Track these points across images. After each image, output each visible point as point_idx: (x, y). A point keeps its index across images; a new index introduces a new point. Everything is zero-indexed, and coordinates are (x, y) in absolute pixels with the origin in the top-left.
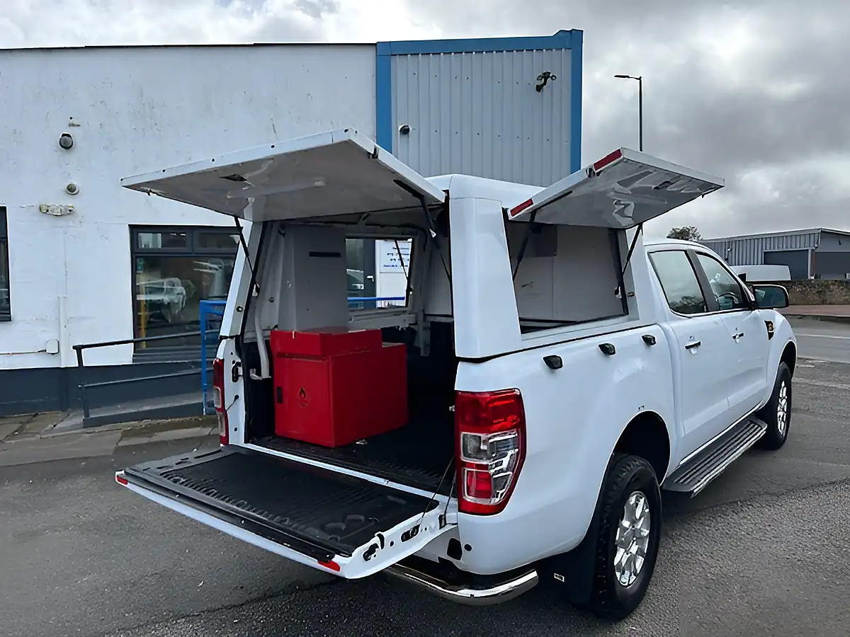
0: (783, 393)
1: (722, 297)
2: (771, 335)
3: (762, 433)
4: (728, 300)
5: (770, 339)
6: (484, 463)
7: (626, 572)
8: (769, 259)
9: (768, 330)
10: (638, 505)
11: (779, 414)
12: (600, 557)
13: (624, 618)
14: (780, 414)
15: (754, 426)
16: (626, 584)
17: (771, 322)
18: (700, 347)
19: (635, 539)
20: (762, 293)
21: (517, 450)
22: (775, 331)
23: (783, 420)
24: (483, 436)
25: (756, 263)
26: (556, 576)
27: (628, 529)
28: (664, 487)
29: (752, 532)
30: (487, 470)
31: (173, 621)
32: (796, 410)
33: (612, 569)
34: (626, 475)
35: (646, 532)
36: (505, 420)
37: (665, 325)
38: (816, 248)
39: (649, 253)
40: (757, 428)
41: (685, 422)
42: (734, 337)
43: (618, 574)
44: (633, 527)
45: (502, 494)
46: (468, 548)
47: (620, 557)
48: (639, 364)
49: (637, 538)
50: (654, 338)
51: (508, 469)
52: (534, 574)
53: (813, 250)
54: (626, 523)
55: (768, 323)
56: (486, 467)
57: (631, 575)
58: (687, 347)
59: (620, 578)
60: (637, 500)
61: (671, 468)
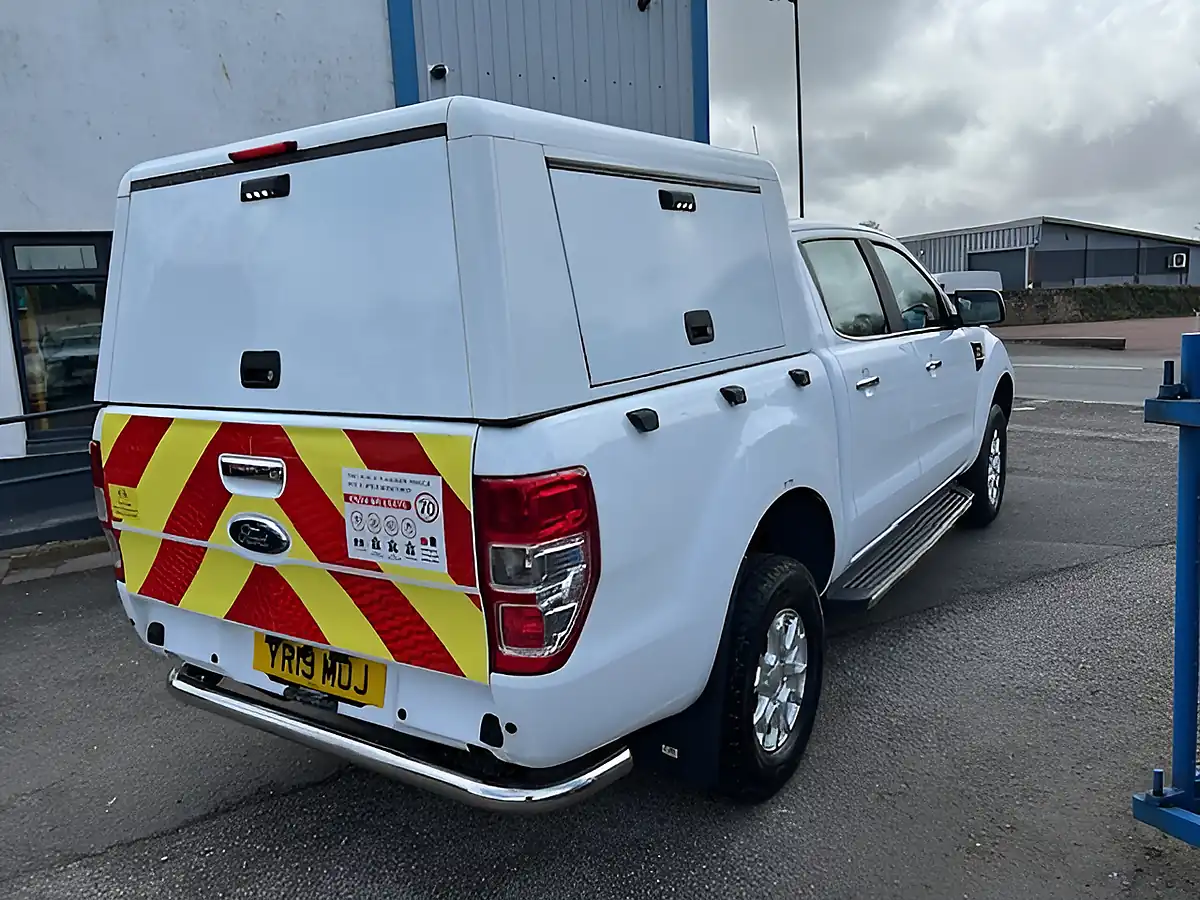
0: (995, 448)
1: (912, 313)
2: (979, 364)
3: (966, 505)
4: (920, 315)
5: (978, 370)
6: (532, 591)
7: (773, 729)
8: (974, 262)
9: (976, 357)
10: (789, 628)
11: (989, 478)
12: (732, 716)
13: (770, 797)
14: (992, 477)
15: (955, 496)
16: (773, 749)
17: (979, 345)
18: (878, 386)
19: (785, 679)
20: (966, 303)
21: (584, 566)
22: (986, 358)
23: (995, 486)
24: (528, 548)
25: (957, 268)
26: (666, 750)
27: (773, 667)
28: (828, 597)
29: (953, 650)
30: (535, 603)
31: (60, 867)
32: (1012, 471)
33: (750, 730)
34: (769, 587)
35: (801, 667)
36: (564, 519)
37: (826, 353)
38: (1036, 244)
39: (801, 243)
40: (960, 499)
41: (856, 501)
42: (928, 369)
43: (760, 736)
44: (781, 662)
45: (562, 639)
46: (511, 728)
47: (764, 708)
48: (786, 416)
49: (788, 677)
50: (807, 373)
51: (571, 598)
52: (626, 755)
53: (1030, 248)
54: (770, 658)
55: (975, 346)
56: (531, 598)
57: (779, 732)
58: (858, 387)
59: (764, 741)
60: (787, 621)
61: (838, 568)
